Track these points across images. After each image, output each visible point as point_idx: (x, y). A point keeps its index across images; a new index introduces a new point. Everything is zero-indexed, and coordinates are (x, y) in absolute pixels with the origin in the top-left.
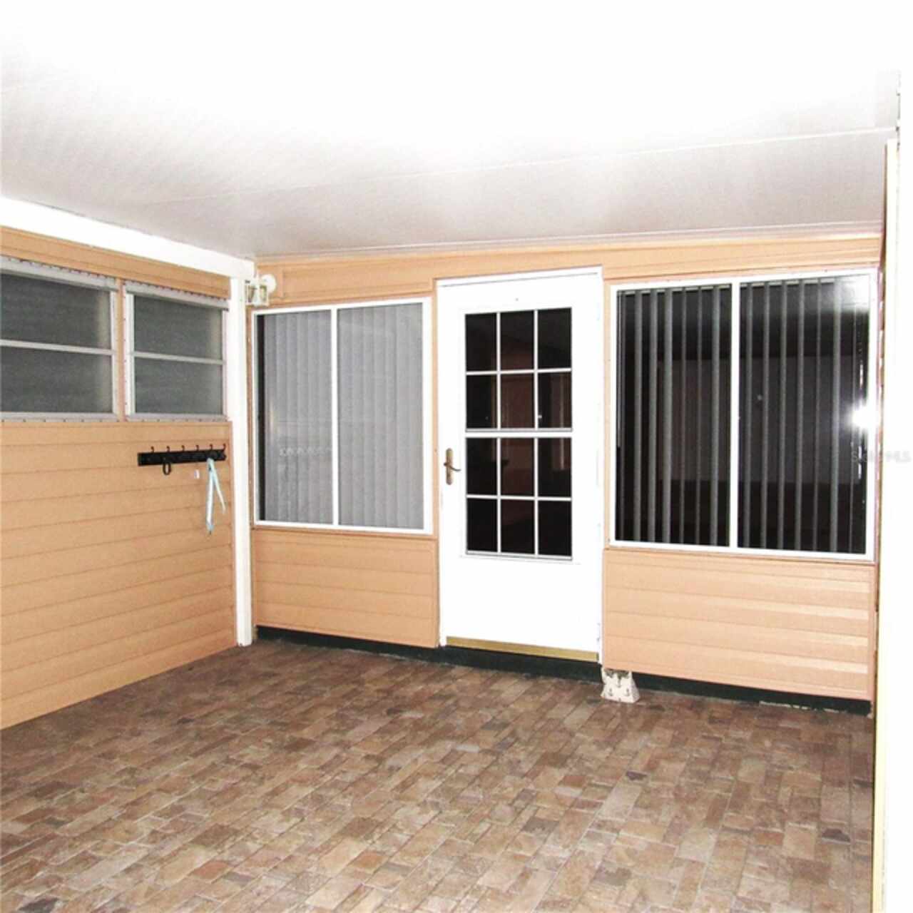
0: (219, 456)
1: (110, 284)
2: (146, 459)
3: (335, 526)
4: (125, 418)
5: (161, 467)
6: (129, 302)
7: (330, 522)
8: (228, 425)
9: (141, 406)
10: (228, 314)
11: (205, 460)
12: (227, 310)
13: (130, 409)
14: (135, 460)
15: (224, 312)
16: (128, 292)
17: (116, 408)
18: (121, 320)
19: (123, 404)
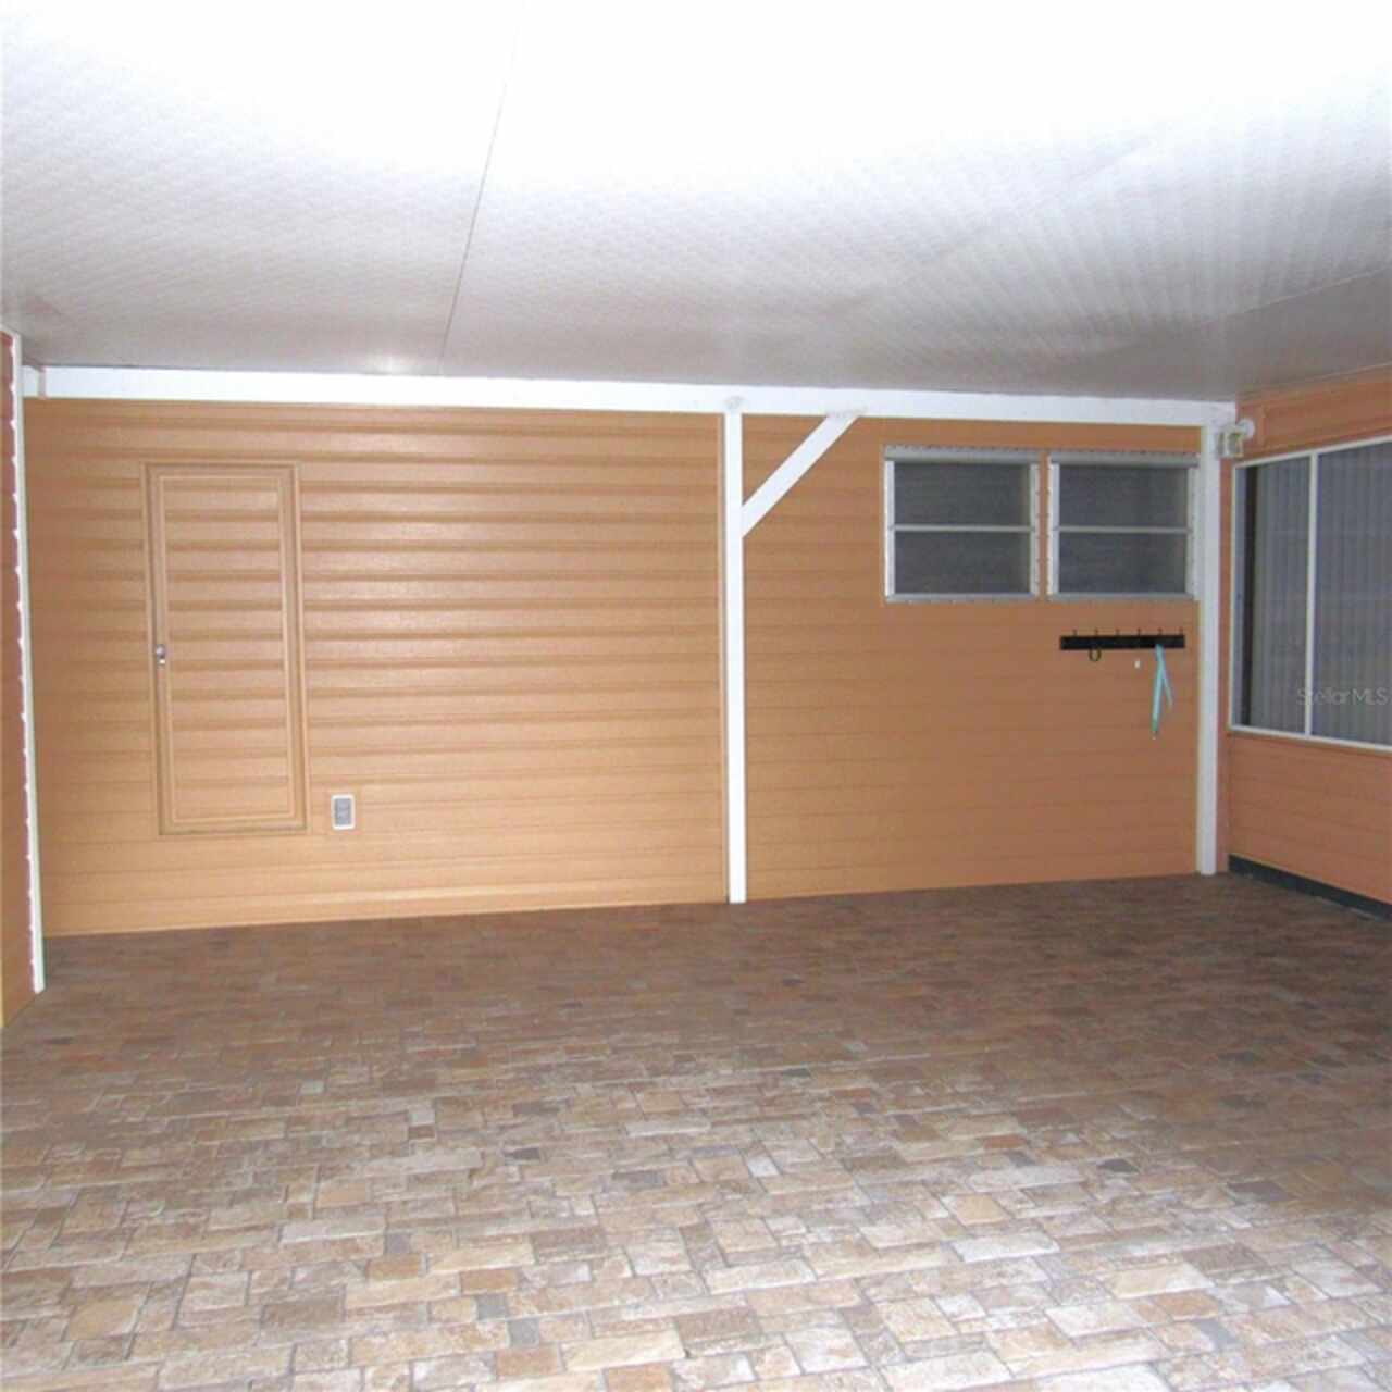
0: (1175, 642)
1: (1030, 456)
2: (1070, 643)
3: (1307, 736)
4: (1047, 598)
5: (1086, 652)
6: (1054, 471)
7: (1301, 730)
8: (1194, 606)
9: (1065, 585)
10: (1197, 471)
11: (1153, 646)
12: (1196, 466)
13: (1052, 587)
14: (1057, 643)
15: (1191, 470)
16: (1053, 462)
17: (1034, 589)
18: (1044, 493)
19: (1043, 583)
